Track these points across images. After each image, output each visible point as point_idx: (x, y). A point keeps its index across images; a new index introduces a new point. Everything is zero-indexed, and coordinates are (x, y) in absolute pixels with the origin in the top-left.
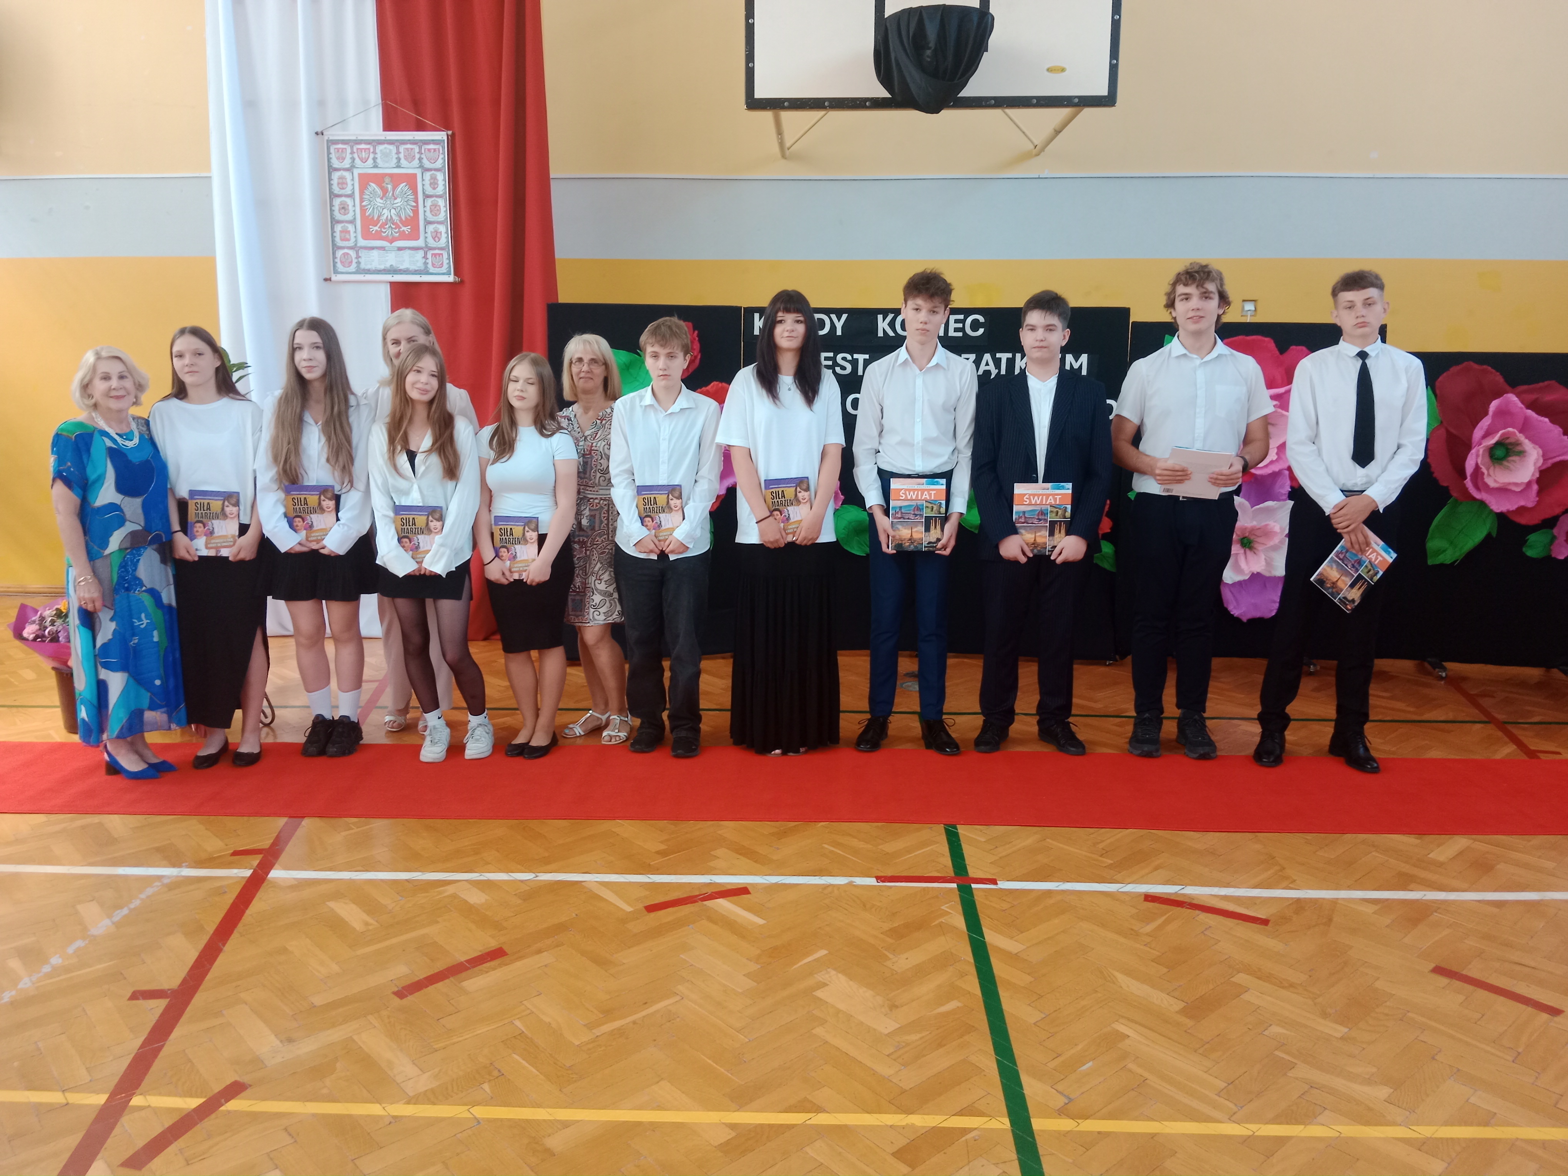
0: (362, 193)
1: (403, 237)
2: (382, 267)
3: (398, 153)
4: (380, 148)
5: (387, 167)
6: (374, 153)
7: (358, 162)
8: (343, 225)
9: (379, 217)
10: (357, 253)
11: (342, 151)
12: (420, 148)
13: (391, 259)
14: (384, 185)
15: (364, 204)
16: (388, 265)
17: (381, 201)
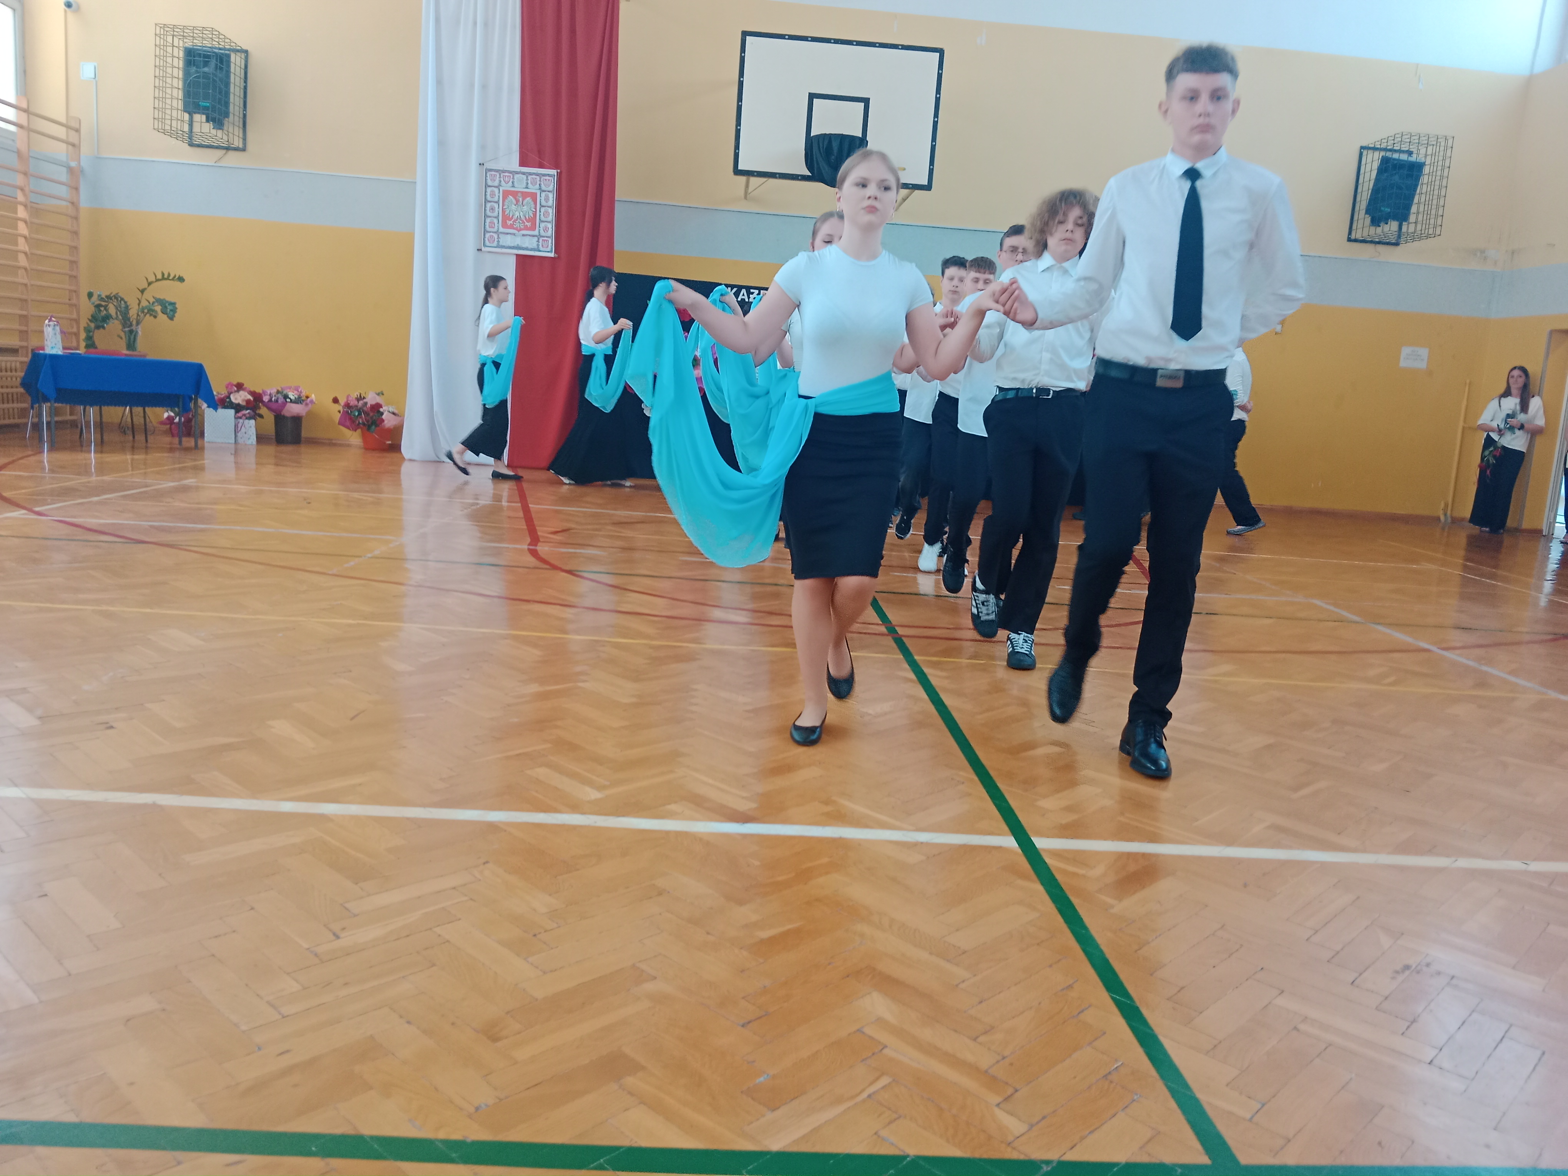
0: (503, 201)
1: (526, 228)
2: (512, 245)
3: (527, 179)
4: (516, 176)
5: (520, 187)
6: (513, 178)
7: (503, 182)
8: (491, 218)
9: (513, 216)
10: (498, 236)
11: (494, 176)
12: (540, 178)
13: (518, 241)
14: (518, 197)
15: (504, 207)
16: (515, 244)
17: (515, 207)
